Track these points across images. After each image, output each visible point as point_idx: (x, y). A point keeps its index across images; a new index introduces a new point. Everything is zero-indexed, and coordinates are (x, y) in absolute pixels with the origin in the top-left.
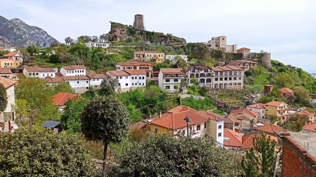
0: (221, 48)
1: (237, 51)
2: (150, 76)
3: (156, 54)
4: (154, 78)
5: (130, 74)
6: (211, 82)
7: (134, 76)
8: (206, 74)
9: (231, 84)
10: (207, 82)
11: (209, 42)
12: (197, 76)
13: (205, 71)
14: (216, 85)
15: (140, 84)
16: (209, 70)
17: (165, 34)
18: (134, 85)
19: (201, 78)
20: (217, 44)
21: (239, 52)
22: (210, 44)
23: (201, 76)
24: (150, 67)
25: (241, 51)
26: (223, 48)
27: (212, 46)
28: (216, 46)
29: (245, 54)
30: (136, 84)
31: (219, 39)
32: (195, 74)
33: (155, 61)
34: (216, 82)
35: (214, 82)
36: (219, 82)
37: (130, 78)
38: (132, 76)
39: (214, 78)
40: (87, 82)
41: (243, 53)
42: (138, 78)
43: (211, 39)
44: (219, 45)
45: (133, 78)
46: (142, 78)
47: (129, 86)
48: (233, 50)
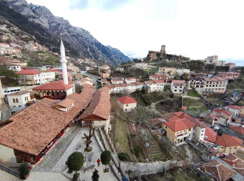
0: (213, 63)
1: (225, 64)
2: (166, 82)
3: (171, 69)
4: (168, 83)
5: (156, 83)
6: (203, 87)
7: (158, 84)
8: (200, 83)
9: (217, 89)
10: (200, 87)
11: (205, 59)
12: (194, 84)
13: (200, 81)
14: (206, 89)
15: (161, 88)
16: (203, 81)
17: (178, 55)
18: (158, 89)
19: (197, 85)
20: (211, 60)
21: (227, 65)
22: (206, 60)
23: (197, 84)
24: (167, 78)
25: (228, 65)
26: (215, 63)
27: (207, 61)
28: (210, 61)
29: (231, 67)
30: (159, 88)
31: (213, 57)
32: (193, 82)
33: (170, 73)
34: (207, 88)
35: (205, 87)
36: (208, 87)
37: (156, 84)
38: (157, 84)
39: (205, 85)
40: (136, 87)
41: (229, 66)
42: (160, 85)
43: (207, 58)
44: (212, 61)
45: (157, 85)
46: (162, 85)
47: (155, 89)
48: (222, 64)
